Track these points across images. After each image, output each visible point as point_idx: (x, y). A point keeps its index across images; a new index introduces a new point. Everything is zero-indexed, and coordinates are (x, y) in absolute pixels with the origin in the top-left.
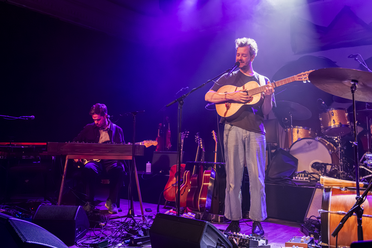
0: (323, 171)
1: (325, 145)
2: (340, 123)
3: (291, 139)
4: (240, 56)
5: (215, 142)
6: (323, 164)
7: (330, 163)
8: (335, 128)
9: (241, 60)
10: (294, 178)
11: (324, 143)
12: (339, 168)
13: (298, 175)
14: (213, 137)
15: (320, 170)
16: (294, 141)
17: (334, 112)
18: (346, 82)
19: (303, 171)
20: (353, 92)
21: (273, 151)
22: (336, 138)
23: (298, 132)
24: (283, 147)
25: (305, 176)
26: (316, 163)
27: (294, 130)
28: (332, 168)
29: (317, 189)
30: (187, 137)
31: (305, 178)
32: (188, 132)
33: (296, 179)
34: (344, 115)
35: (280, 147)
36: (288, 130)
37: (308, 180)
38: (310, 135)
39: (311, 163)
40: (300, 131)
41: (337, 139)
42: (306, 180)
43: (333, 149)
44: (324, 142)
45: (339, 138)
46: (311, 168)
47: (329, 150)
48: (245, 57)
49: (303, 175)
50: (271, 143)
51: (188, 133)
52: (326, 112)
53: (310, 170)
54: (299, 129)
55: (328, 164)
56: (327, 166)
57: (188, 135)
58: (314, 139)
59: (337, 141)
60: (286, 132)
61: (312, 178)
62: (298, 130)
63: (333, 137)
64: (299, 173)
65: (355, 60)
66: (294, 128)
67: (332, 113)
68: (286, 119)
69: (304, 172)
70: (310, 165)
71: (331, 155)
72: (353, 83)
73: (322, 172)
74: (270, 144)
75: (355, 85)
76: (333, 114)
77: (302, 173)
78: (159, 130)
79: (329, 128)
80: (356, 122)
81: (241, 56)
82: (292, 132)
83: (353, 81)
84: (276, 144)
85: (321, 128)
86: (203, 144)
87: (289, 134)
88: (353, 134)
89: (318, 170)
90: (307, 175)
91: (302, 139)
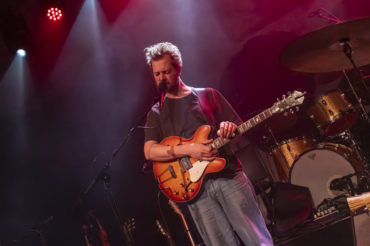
0: (349, 188)
1: (333, 150)
2: (340, 111)
3: (284, 162)
4: (161, 74)
5: (180, 216)
6: (343, 178)
7: (353, 172)
8: (337, 121)
9: (164, 80)
10: (315, 216)
11: (332, 149)
12: (367, 174)
13: (319, 210)
14: (173, 210)
15: (345, 188)
16: (290, 164)
17: (324, 99)
18: (333, 47)
19: (322, 201)
20: (349, 56)
21: (268, 191)
22: (344, 133)
23: (289, 149)
24: (278, 180)
25: (329, 207)
26: (334, 182)
27: (283, 147)
28: (358, 178)
29: (354, 217)
30: (134, 227)
31: (330, 210)
32: (133, 219)
33: (319, 217)
34: (340, 98)
35: (275, 181)
36: (274, 152)
37: (335, 210)
38: (307, 145)
39: (328, 184)
40: (291, 146)
41: (346, 135)
42: (332, 211)
43: (347, 152)
44: (331, 147)
45: (348, 132)
46: (330, 191)
47: (343, 155)
48: (168, 73)
49: (325, 206)
50: (261, 181)
51: (133, 222)
52: (315, 104)
53: (331, 194)
54: (289, 144)
55: (351, 175)
56: (351, 178)
57: (134, 223)
58: (317, 149)
59: (347, 138)
60: (274, 156)
61: (339, 205)
62: (289, 146)
63: (340, 135)
64: (319, 206)
65: (320, 17)
66: (281, 145)
67: (323, 102)
68: (264, 137)
69: (325, 201)
70: (329, 188)
71: (349, 160)
72: (343, 44)
73: (348, 190)
74: (260, 183)
75: (347, 45)
76: (325, 103)
77: (322, 204)
78: (85, 236)
79: (328, 124)
80: (360, 101)
81: (163, 75)
82: (281, 152)
83: (341, 41)
84: (267, 180)
85: (318, 129)
86: (163, 227)
87: (278, 157)
88: (363, 119)
89: (341, 190)
90: (331, 203)
91: (300, 156)
